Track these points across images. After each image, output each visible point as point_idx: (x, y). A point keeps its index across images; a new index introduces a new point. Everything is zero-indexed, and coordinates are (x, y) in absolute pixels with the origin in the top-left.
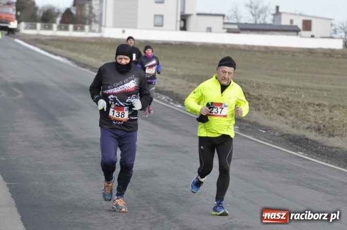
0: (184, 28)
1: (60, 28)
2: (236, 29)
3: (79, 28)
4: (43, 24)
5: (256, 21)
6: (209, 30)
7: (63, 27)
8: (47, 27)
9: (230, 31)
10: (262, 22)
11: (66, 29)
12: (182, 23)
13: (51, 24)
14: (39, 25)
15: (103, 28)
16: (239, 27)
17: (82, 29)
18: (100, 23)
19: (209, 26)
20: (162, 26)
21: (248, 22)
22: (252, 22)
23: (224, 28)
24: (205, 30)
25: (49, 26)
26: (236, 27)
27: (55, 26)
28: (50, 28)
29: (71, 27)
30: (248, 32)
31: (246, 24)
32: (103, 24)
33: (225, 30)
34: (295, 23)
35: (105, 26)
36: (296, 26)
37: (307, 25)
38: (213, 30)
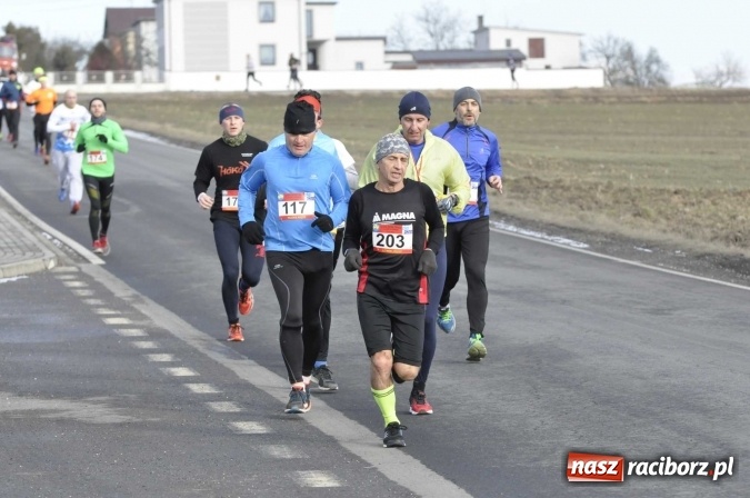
0: (314, 66)
1: (89, 80)
2: (408, 62)
3: (123, 77)
4: (58, 73)
5: (437, 46)
6: (360, 66)
7: (94, 77)
8: (65, 78)
9: (397, 66)
10: (449, 47)
11: (101, 80)
12: (311, 56)
13: (71, 72)
14: (51, 76)
15: (167, 74)
16: (414, 58)
17: (129, 79)
18: (160, 65)
19: (359, 59)
20: (273, 63)
21: (425, 48)
22: (430, 47)
23: (386, 62)
24: (353, 66)
25: (69, 76)
26: (408, 58)
27: (81, 76)
28: (71, 80)
29: (109, 75)
30: (432, 65)
31: (421, 52)
32: (167, 67)
33: (389, 65)
34: (514, 46)
35: (170, 70)
36: (517, 51)
37: (537, 48)
38: (366, 66)
